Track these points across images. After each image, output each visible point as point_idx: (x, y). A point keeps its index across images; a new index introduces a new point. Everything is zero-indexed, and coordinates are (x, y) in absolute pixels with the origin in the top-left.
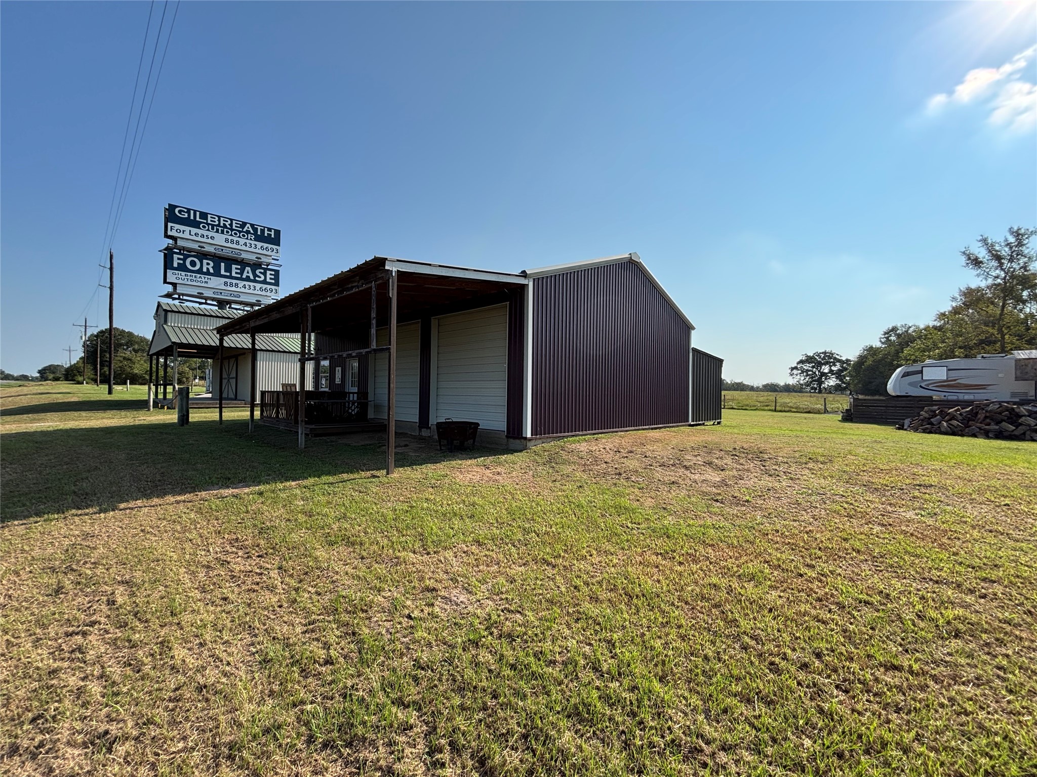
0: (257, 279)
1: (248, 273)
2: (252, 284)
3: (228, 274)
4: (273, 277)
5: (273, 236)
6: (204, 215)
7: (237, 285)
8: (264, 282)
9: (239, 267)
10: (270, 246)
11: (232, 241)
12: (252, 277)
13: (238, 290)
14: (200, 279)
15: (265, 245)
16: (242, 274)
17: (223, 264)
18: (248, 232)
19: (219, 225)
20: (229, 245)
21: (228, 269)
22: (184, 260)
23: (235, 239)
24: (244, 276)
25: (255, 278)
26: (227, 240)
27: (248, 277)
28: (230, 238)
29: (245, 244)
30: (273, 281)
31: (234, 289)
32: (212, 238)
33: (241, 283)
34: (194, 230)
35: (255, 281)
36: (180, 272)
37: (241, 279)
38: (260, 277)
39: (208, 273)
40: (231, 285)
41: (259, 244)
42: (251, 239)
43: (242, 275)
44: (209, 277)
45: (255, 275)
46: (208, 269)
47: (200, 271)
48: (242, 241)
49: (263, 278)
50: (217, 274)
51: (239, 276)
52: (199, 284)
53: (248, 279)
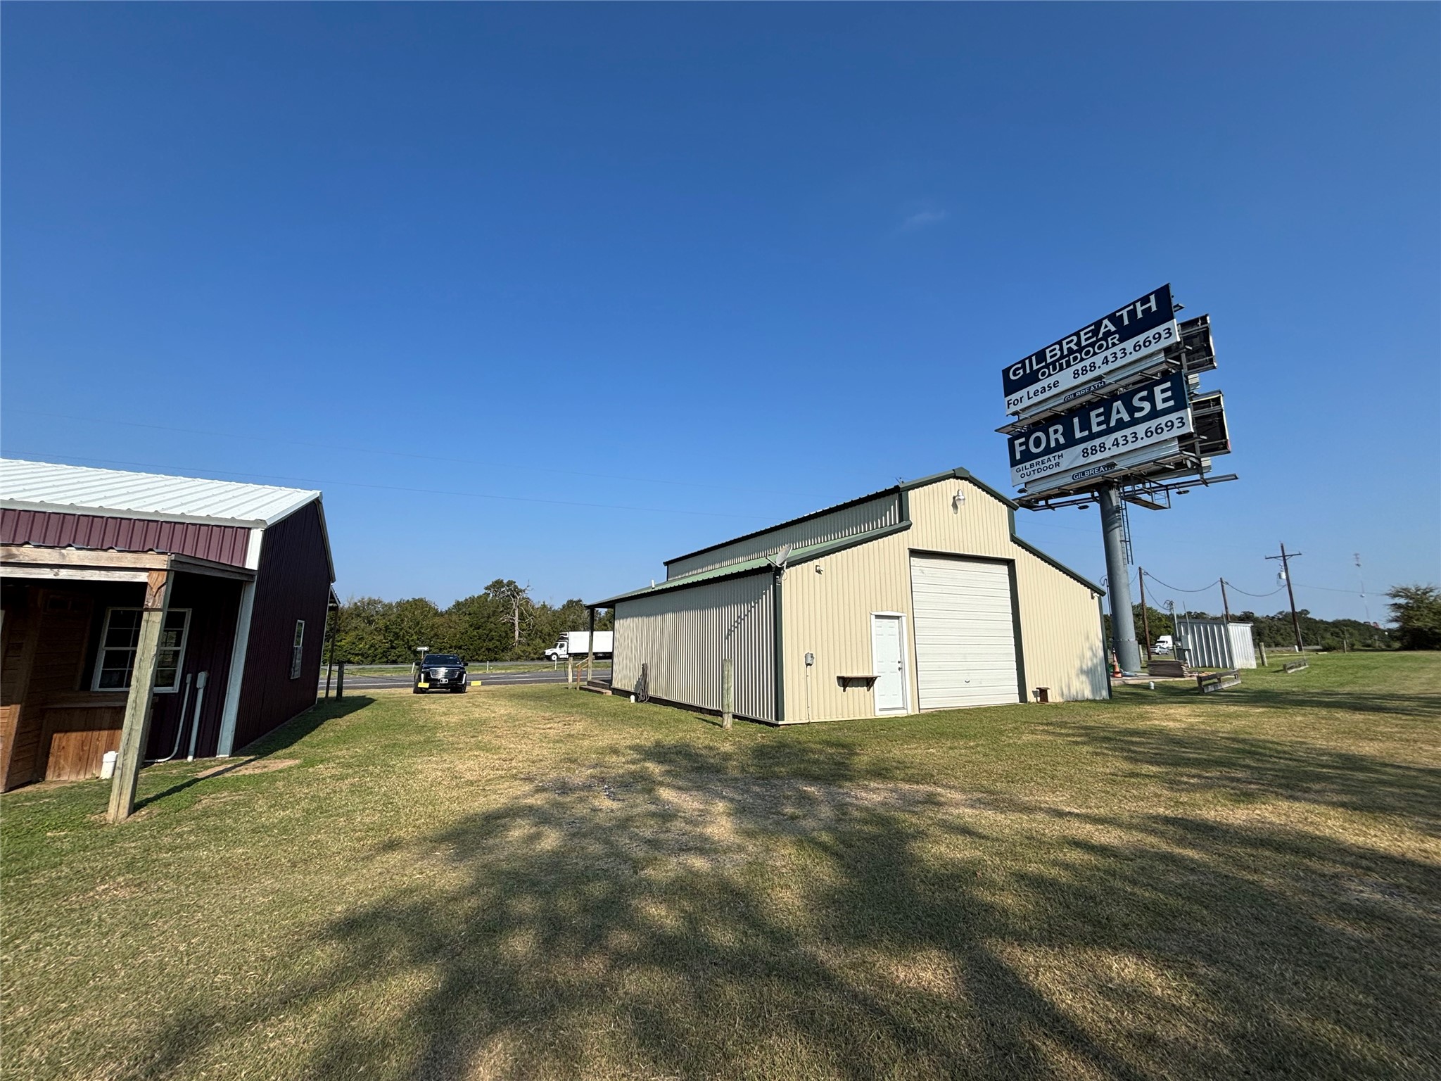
0: (1137, 415)
1: (1118, 412)
2: (1127, 432)
3: (1086, 433)
4: (1169, 394)
5: (1154, 309)
6: (1041, 356)
7: (1103, 446)
8: (1154, 414)
9: (1102, 410)
10: (1151, 333)
11: (1084, 370)
12: (1126, 418)
13: (1107, 454)
14: (1050, 463)
15: (1141, 338)
16: (1107, 421)
17: (1076, 420)
18: (1108, 334)
19: (1062, 357)
20: (1082, 379)
21: (1085, 425)
22: (1026, 443)
23: (1087, 363)
24: (1113, 423)
25: (1131, 414)
26: (1076, 374)
27: (1120, 421)
28: (1079, 366)
29: (1106, 361)
30: (1171, 403)
31: (1099, 456)
32: (1056, 384)
33: (1108, 440)
34: (1032, 389)
35: (1134, 422)
36: (1023, 465)
37: (1109, 431)
38: (1142, 409)
39: (1059, 447)
40: (1094, 451)
41: (1129, 345)
42: (1114, 345)
43: (1108, 424)
44: (1060, 453)
45: (1131, 410)
46: (1057, 440)
47: (1049, 450)
48: (1098, 359)
49: (1147, 406)
50: (1071, 442)
51: (1104, 427)
52: (1049, 472)
53: (1121, 425)
